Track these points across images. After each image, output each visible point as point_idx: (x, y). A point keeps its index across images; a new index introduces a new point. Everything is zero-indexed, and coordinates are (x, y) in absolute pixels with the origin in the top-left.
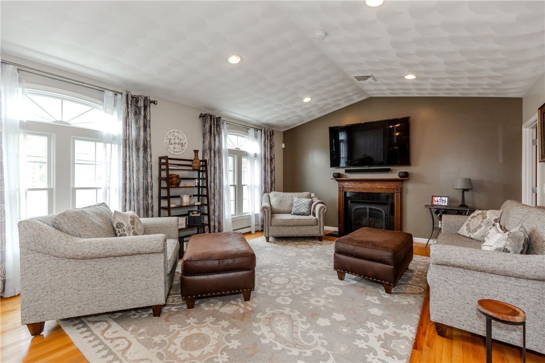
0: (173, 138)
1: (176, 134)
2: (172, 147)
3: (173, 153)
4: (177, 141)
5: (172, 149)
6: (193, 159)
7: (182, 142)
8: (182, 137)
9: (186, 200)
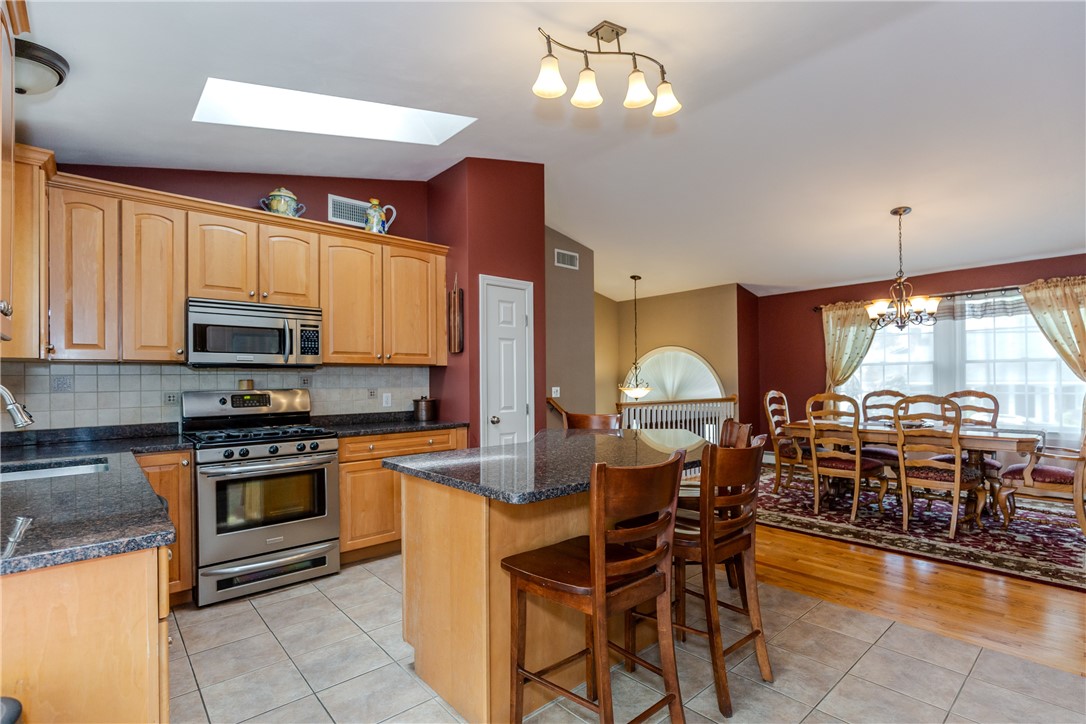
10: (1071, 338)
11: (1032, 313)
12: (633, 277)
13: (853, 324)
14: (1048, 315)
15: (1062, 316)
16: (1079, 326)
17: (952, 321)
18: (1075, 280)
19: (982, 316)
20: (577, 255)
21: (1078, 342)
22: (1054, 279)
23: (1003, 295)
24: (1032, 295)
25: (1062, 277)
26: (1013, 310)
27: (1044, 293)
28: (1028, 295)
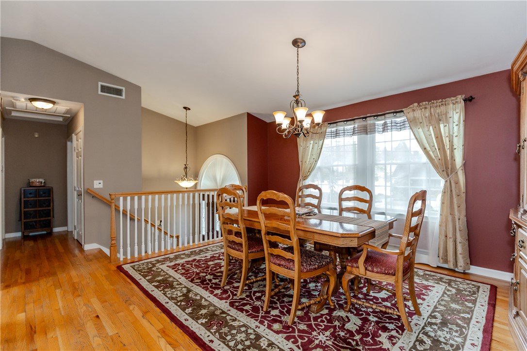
10: (434, 146)
11: (411, 128)
12: (185, 108)
13: (312, 139)
14: (420, 130)
15: (429, 130)
16: (439, 137)
17: (366, 135)
18: (437, 102)
19: (383, 131)
20: (124, 89)
21: (439, 149)
22: (424, 103)
23: (395, 117)
24: (411, 115)
25: (429, 101)
26: (401, 126)
27: (418, 114)
28: (408, 115)
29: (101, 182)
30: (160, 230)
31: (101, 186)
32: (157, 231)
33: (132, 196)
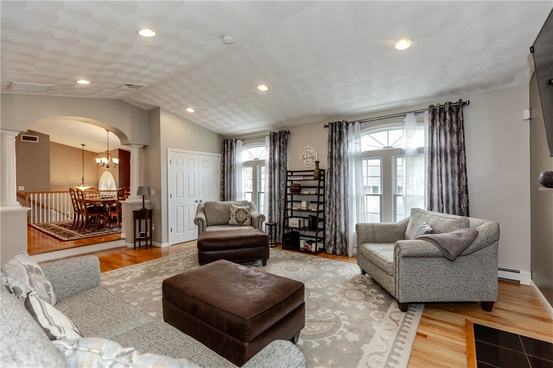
0: (305, 154)
1: (308, 150)
2: (305, 161)
3: (306, 166)
4: (309, 156)
5: (305, 163)
6: (314, 169)
7: (312, 155)
8: (313, 151)
9: (304, 205)
20: (38, 137)
29: (23, 187)
30: (60, 212)
31: (23, 189)
32: (58, 213)
33: (34, 193)
